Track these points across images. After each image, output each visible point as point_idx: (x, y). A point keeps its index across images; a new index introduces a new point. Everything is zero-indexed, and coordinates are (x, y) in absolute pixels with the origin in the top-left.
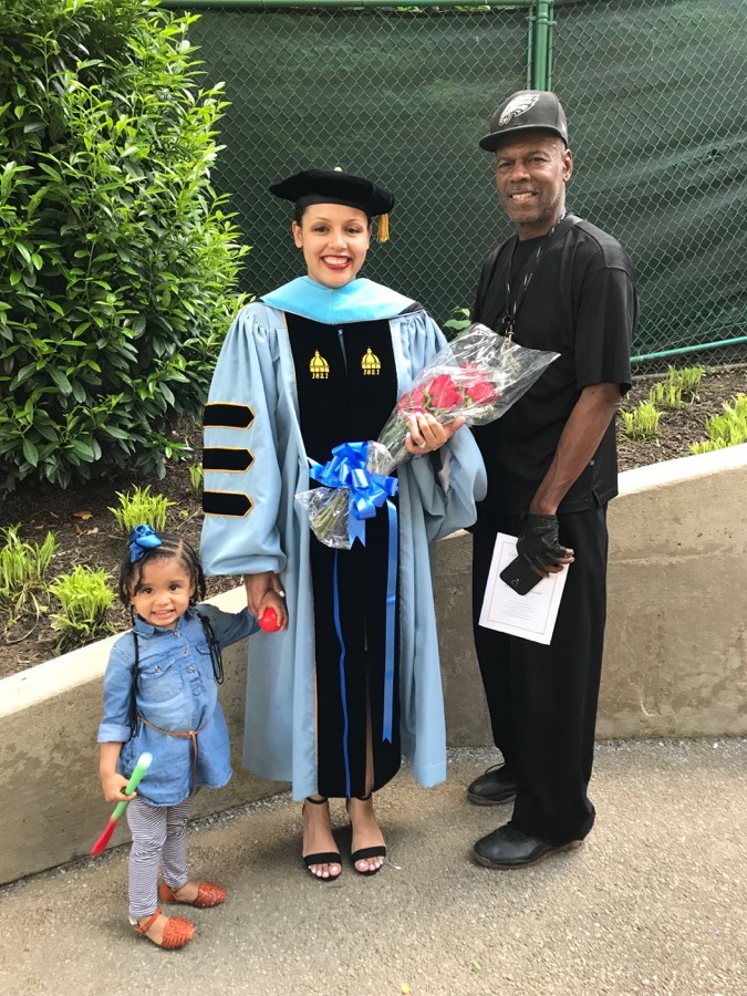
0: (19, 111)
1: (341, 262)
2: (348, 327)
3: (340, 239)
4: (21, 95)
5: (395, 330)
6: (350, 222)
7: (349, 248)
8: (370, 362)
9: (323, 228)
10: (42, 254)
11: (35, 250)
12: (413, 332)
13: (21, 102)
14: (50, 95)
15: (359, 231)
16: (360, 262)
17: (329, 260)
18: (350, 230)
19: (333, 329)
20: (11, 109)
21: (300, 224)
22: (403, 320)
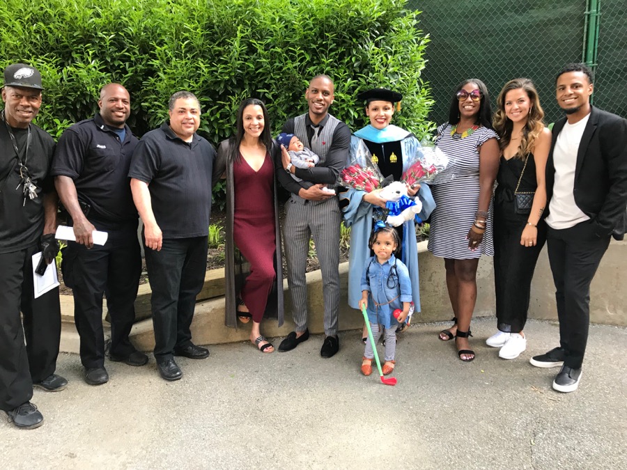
0: (353, 59)
1: (382, 120)
2: (385, 144)
3: (382, 113)
4: (355, 53)
5: (402, 144)
6: (385, 106)
7: (385, 115)
8: (393, 158)
9: (376, 109)
10: (357, 112)
11: (355, 110)
12: (409, 145)
13: (354, 55)
14: (363, 51)
15: (389, 109)
16: (390, 119)
17: (378, 120)
18: (386, 109)
19: (380, 144)
20: (351, 59)
21: (368, 108)
22: (406, 140)
